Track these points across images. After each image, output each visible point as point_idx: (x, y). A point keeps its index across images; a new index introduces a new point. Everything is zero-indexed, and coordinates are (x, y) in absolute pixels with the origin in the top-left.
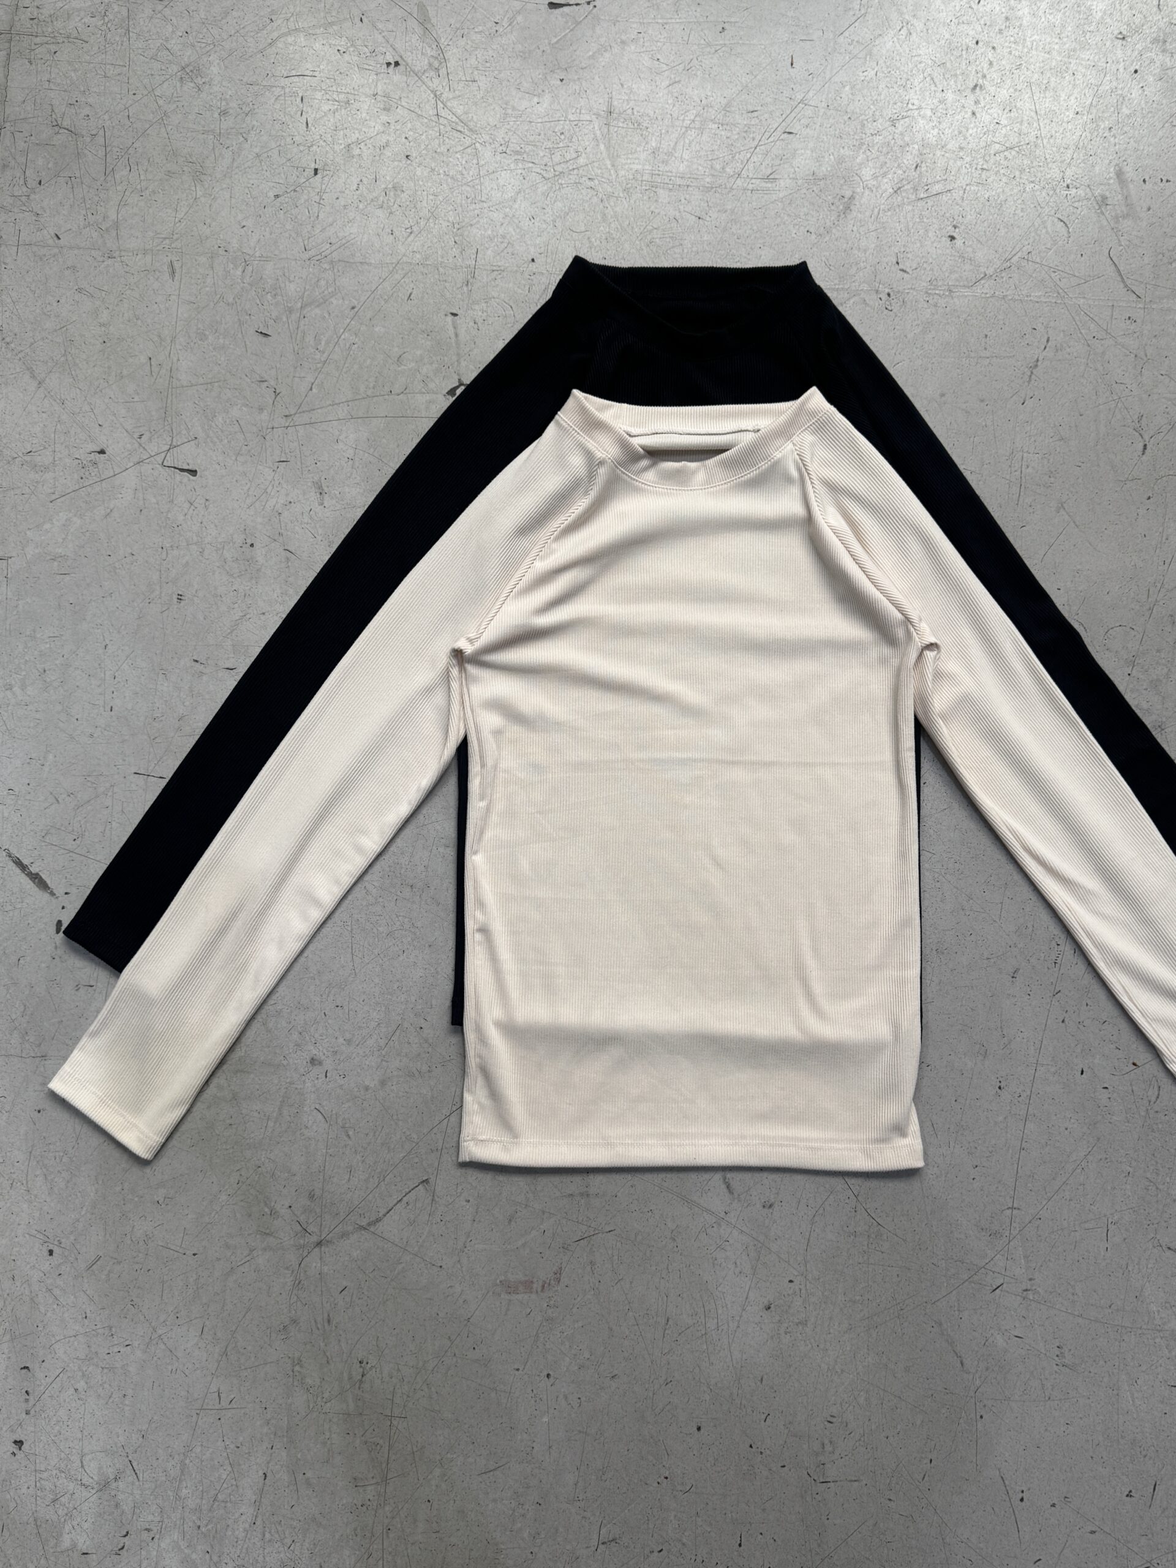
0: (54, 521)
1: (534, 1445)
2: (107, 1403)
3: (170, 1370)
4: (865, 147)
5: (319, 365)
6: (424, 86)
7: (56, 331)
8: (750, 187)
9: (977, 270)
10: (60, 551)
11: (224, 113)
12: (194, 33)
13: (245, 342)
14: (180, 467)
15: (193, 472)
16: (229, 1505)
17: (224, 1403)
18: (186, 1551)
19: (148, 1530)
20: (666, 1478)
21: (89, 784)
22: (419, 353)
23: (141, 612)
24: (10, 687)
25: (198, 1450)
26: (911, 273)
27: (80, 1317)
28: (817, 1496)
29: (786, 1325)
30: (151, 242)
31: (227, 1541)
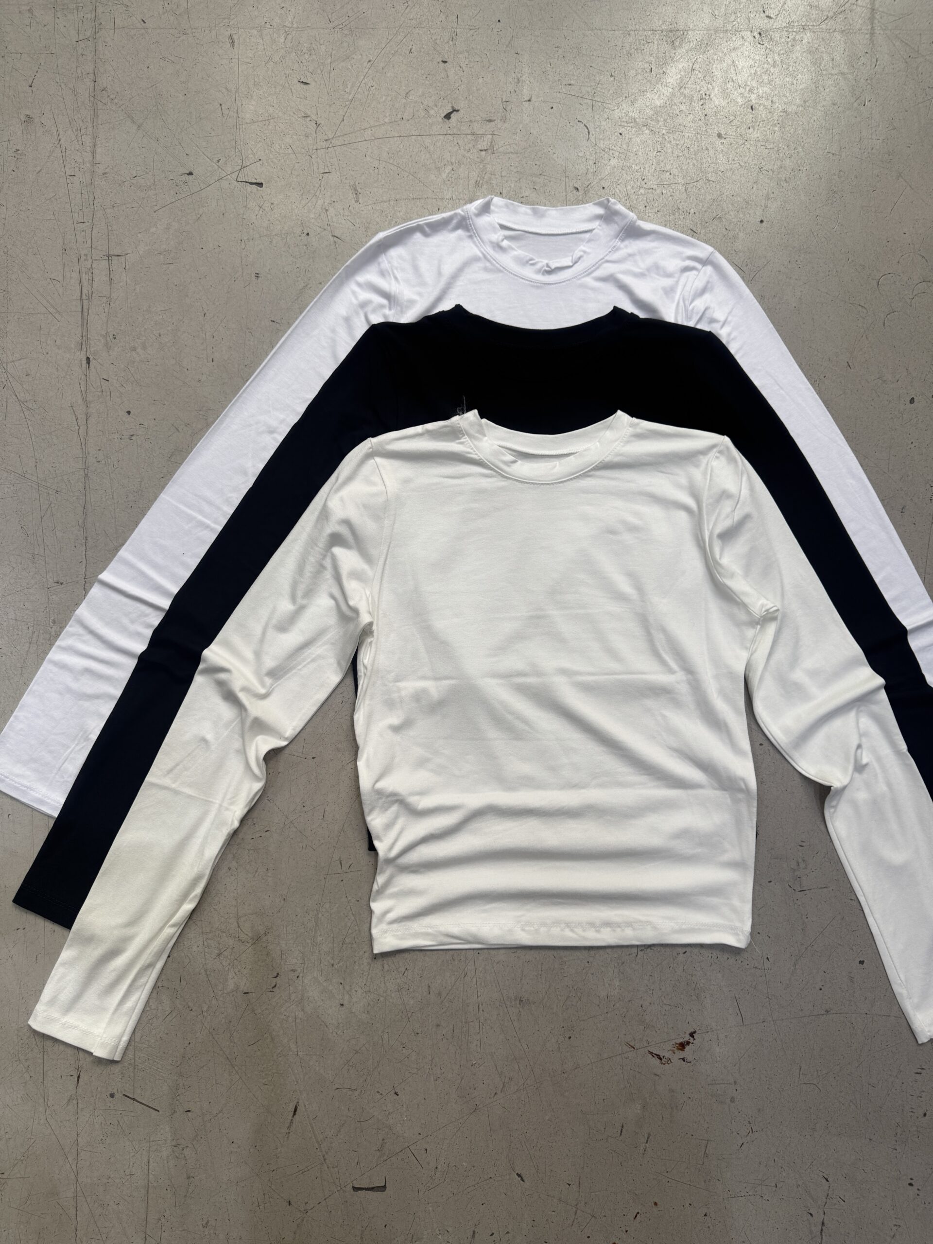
0: (158, 225)
2: (254, 876)
3: (301, 845)
5: (347, 103)
7: (148, 88)
9: (822, 14)
10: (163, 247)
13: (291, 89)
14: (250, 181)
15: (260, 185)
16: (355, 946)
17: (344, 869)
18: (325, 984)
19: (294, 971)
21: (201, 416)
22: (421, 90)
23: (229, 288)
24: (134, 349)
25: (327, 906)
26: (774, 17)
28: (797, 902)
30: (214, 22)
31: (355, 974)
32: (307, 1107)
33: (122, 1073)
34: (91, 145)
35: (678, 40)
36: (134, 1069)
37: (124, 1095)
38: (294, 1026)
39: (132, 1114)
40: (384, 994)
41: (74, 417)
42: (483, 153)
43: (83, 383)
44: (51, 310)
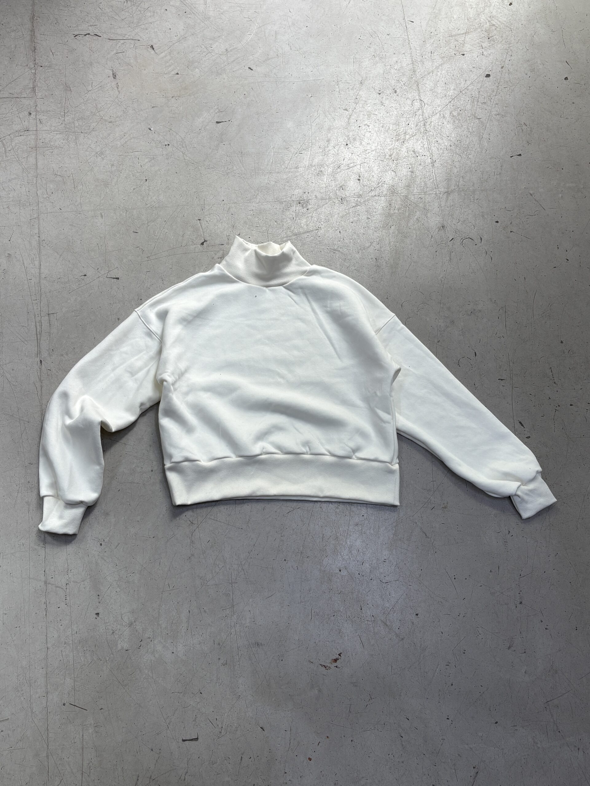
0: (71, 299)
1: (284, 585)
2: (128, 595)
4: (326, 155)
5: (156, 240)
6: (178, 151)
7: (64, 239)
8: (291, 171)
9: (369, 189)
10: (74, 309)
11: (113, 165)
12: (99, 142)
13: (130, 236)
14: (113, 277)
15: (118, 278)
16: (178, 624)
17: (171, 588)
18: (164, 643)
20: (331, 589)
22: (189, 233)
23: (105, 325)
24: (62, 355)
25: (164, 606)
26: (347, 192)
27: (115, 566)
28: (385, 588)
29: (364, 531)
30: (93, 208)
31: (179, 637)
32: (158, 702)
33: (69, 693)
34: (39, 265)
35: (305, 204)
36: (74, 691)
37: (70, 704)
38: (150, 664)
39: (74, 713)
40: (193, 646)
41: (35, 388)
42: (220, 259)
43: (39, 372)
44: (23, 340)
